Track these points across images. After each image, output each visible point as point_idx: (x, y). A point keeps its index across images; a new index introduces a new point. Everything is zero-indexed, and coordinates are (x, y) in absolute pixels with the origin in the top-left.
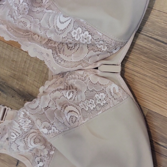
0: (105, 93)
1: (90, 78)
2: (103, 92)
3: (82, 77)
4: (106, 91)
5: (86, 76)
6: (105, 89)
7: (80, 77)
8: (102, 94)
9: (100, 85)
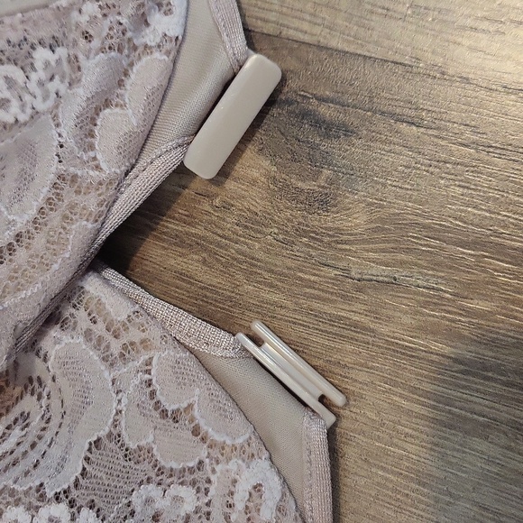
0: (202, 489)
1: (154, 362)
2: (194, 483)
3: (109, 337)
4: (209, 481)
5: (132, 344)
6: (208, 468)
7: (99, 329)
8: (187, 493)
9: (196, 431)
